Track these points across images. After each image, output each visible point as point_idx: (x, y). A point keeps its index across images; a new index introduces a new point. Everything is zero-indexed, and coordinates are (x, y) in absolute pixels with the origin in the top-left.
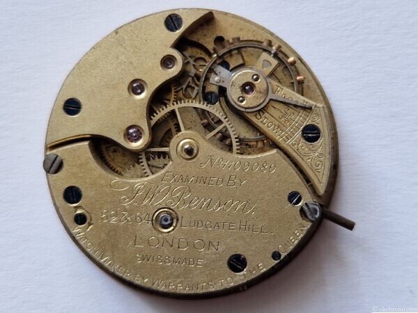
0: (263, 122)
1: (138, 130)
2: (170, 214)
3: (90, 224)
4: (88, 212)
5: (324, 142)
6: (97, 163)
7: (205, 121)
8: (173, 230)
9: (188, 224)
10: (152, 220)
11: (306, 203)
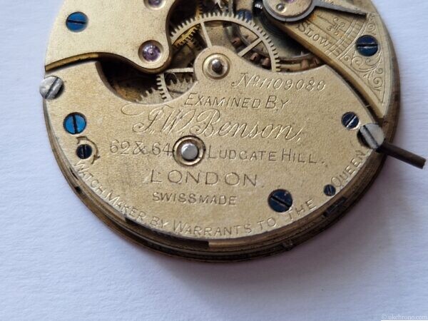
0: (308, 35)
1: (156, 48)
2: (196, 143)
3: (96, 157)
4: (93, 143)
5: (382, 55)
6: (106, 85)
7: (237, 39)
8: (199, 162)
9: (218, 155)
10: (173, 151)
11: (364, 126)
